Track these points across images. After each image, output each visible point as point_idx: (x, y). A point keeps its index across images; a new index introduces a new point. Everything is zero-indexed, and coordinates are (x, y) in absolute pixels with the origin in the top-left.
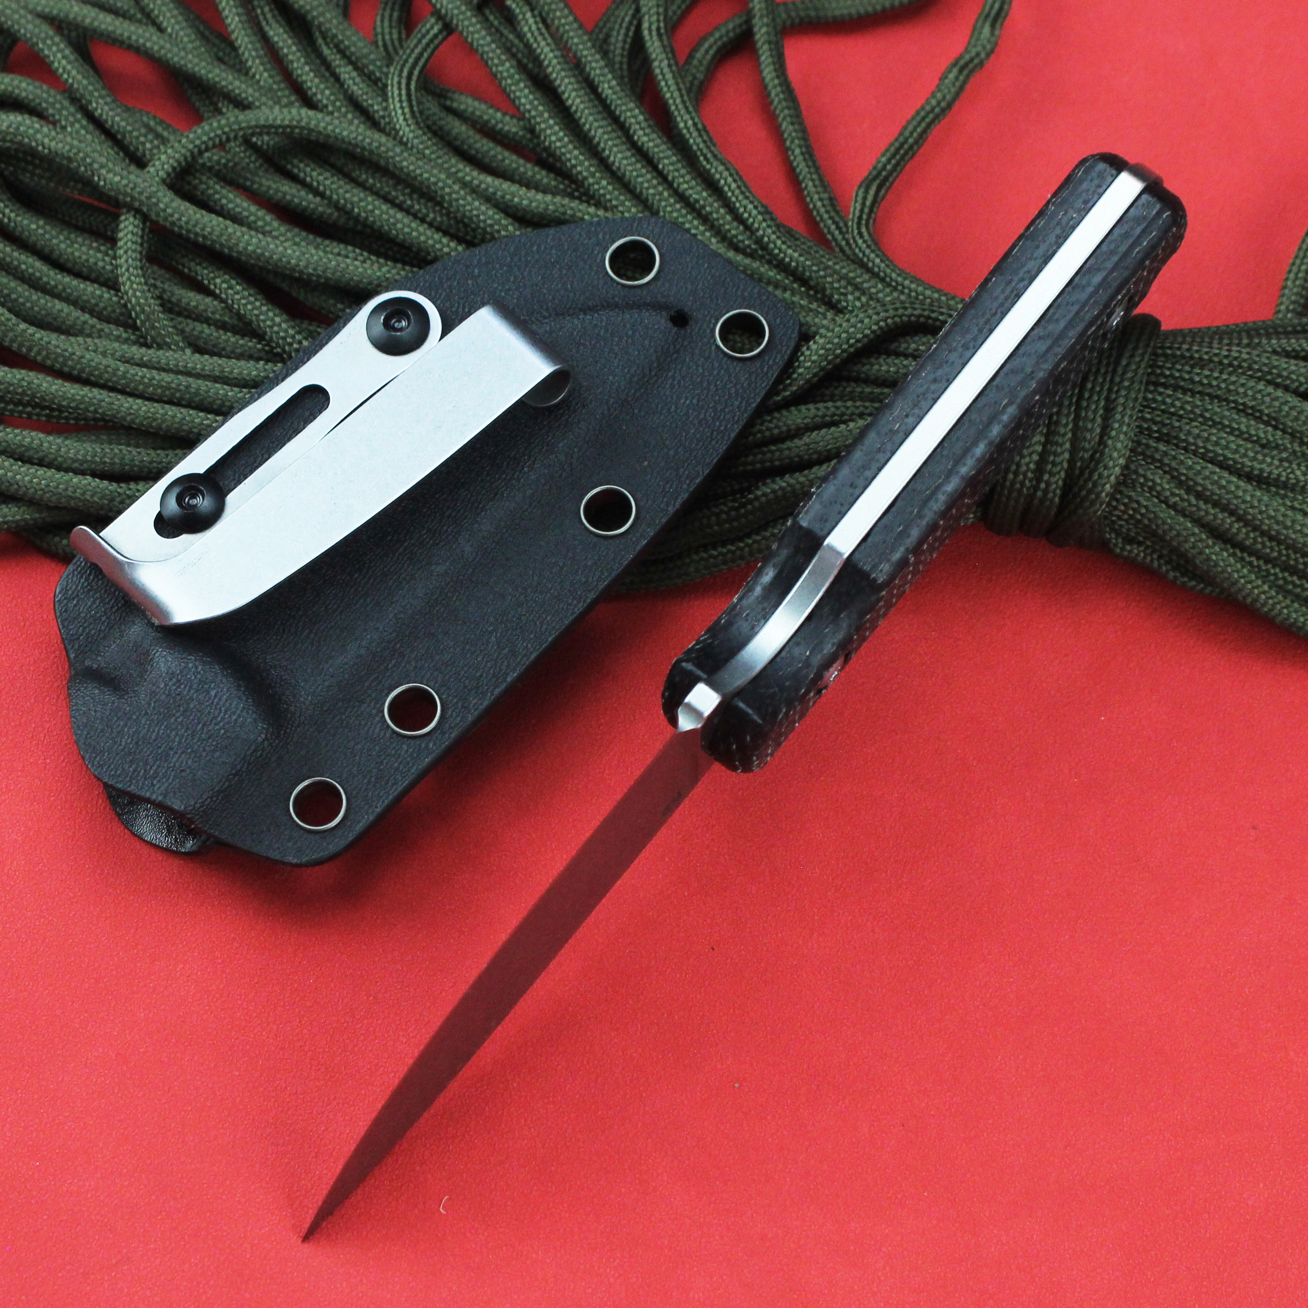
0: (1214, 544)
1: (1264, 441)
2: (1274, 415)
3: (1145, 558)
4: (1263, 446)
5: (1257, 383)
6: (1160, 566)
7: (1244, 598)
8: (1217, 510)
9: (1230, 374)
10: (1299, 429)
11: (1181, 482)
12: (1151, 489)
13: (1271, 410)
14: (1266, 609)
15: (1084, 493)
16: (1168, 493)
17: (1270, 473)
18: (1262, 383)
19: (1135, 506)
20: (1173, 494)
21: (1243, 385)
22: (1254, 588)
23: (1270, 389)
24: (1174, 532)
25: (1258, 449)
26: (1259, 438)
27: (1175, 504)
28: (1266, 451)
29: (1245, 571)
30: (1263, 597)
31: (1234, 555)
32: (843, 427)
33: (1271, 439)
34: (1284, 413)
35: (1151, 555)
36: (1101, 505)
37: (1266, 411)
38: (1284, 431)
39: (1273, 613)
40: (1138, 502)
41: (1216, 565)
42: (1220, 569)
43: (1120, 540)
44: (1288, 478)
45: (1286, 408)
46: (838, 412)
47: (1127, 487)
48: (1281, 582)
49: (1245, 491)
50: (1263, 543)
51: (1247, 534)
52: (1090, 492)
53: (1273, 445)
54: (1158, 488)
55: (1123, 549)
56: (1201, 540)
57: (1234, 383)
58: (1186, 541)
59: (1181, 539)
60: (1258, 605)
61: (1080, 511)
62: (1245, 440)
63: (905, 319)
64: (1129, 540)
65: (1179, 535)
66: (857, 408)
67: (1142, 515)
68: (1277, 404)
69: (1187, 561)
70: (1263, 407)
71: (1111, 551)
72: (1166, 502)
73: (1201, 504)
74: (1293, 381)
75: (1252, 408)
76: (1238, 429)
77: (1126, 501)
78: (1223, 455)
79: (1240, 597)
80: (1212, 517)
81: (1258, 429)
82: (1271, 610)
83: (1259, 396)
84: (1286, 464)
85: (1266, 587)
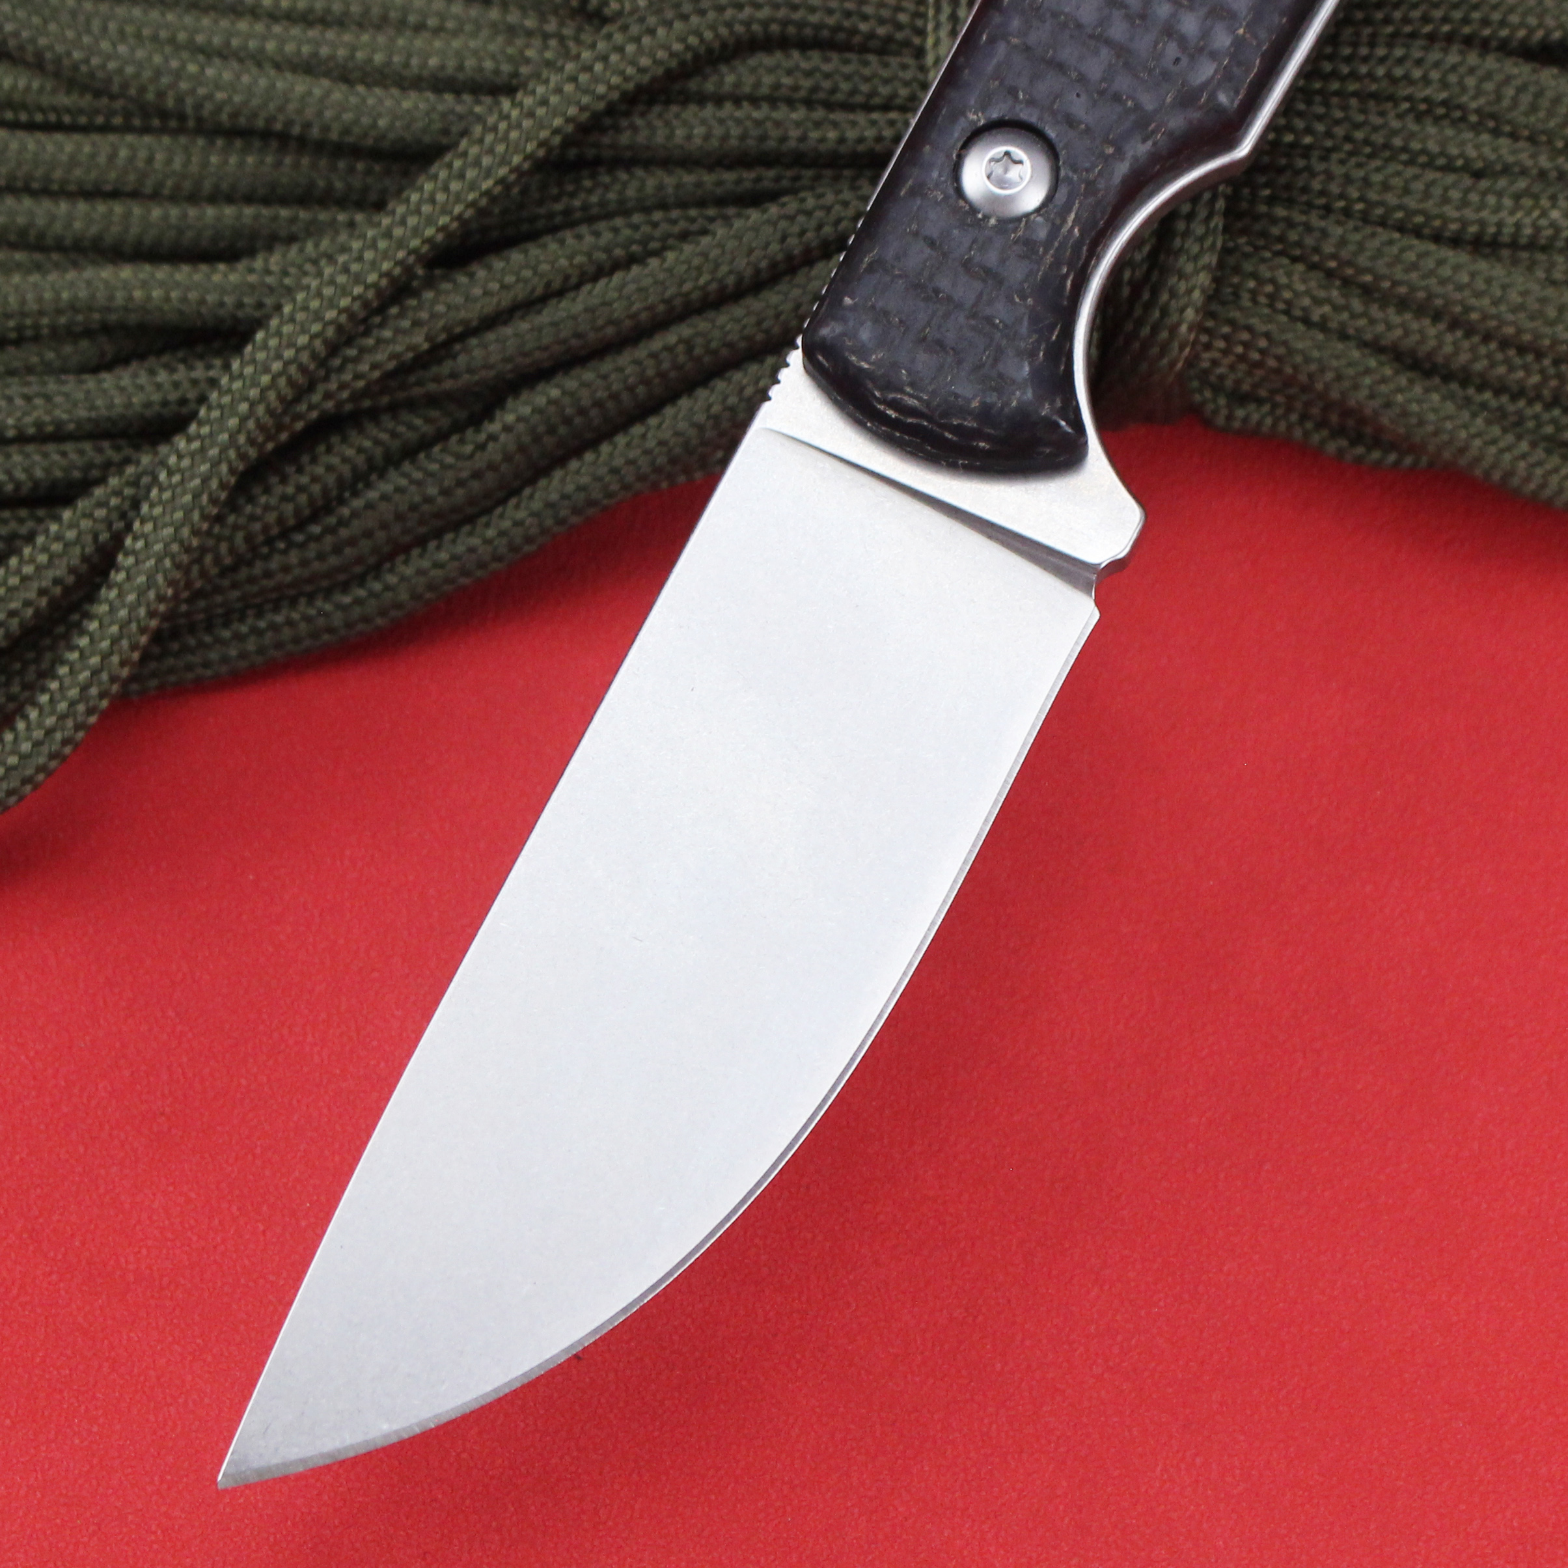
0: (1411, 382)
1: (1479, 165)
2: (1488, 109)
3: (1275, 425)
4: (1478, 175)
5: (1445, 51)
6: (1306, 434)
7: (1487, 474)
8: (1408, 316)
9: (1390, 45)
10: (1540, 126)
11: (1330, 274)
12: (1272, 298)
13: (1482, 101)
14: (1532, 486)
15: (1146, 331)
16: (1306, 302)
17: (1500, 225)
18: (1455, 48)
19: (1245, 336)
20: (1317, 302)
21: (1419, 62)
22: (1502, 451)
23: (1473, 59)
24: (1329, 376)
25: (1467, 181)
26: (1468, 161)
27: (1324, 318)
28: (1484, 184)
29: (1479, 421)
30: (1522, 465)
31: (1451, 396)
32: (654, 262)
33: (1493, 157)
34: (1506, 103)
35: (1285, 416)
36: (1182, 348)
37: (1474, 105)
38: (1514, 136)
39: (1548, 493)
40: (1249, 329)
41: (1421, 423)
42: (1430, 428)
43: (1222, 401)
44: (1537, 229)
45: (1510, 92)
46: (638, 236)
47: (1224, 303)
48: (1549, 430)
49: (1457, 268)
50: (1507, 361)
51: (1473, 349)
52: (1155, 329)
53: (1498, 167)
54: (1287, 295)
55: (1230, 417)
56: (1384, 380)
57: (1400, 61)
58: (1356, 387)
59: (1346, 384)
60: (1515, 481)
61: (1144, 367)
62: (1442, 169)
63: (739, 29)
64: (1240, 398)
65: (1339, 378)
66: (674, 222)
67: (1262, 352)
68: (1489, 86)
69: (1362, 421)
70: (1464, 99)
71: (1207, 423)
72: (1306, 321)
73: (1375, 311)
74: (1514, 28)
75: (1444, 103)
76: (1424, 151)
77: (1226, 329)
78: (1400, 207)
79: (1478, 472)
80: (1399, 332)
81: (1463, 144)
82: (1543, 486)
83: (1453, 78)
84: (1527, 202)
85: (1524, 446)
